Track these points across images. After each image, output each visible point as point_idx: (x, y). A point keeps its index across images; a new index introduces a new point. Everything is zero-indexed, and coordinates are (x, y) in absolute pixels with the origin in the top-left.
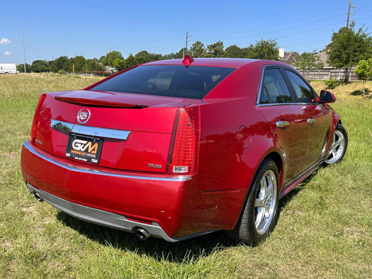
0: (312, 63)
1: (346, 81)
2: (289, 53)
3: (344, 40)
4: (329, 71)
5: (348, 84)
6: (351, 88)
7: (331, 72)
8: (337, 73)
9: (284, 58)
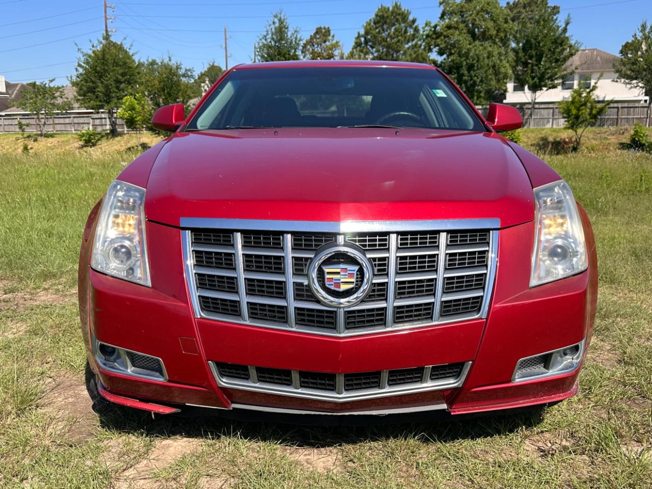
0: (52, 102)
1: (114, 133)
2: (16, 85)
3: (97, 62)
4: (88, 117)
5: (117, 136)
6: (123, 144)
7: (92, 119)
8: (103, 120)
9: (7, 93)
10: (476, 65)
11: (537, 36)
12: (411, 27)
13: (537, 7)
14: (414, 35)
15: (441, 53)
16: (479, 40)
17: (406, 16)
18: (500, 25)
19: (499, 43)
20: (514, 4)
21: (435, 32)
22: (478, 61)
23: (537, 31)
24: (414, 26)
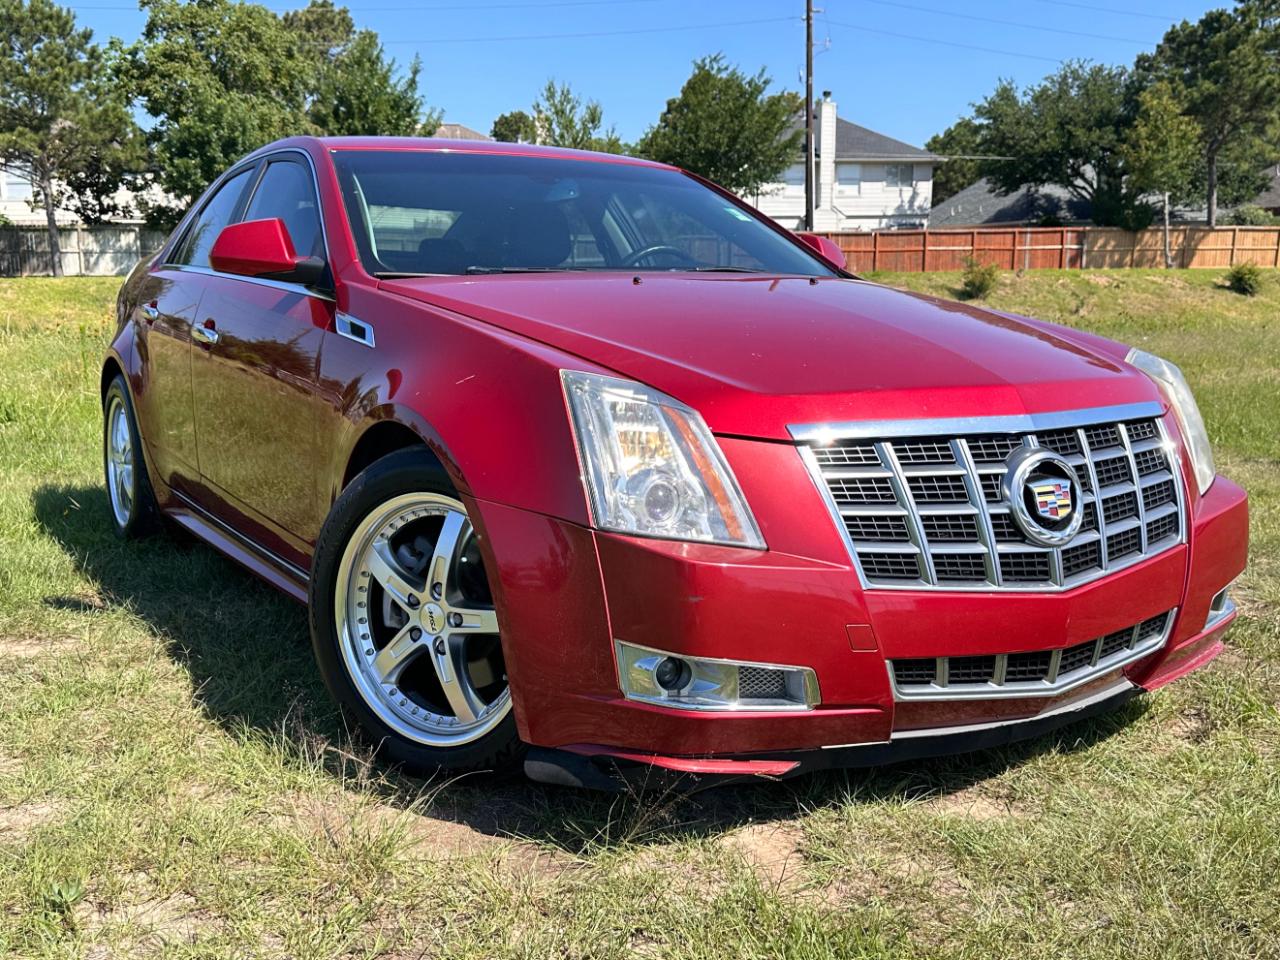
10: (240, 140)
11: (361, 91)
12: (81, 47)
13: (334, 30)
14: (90, 66)
15: (154, 110)
16: (238, 87)
17: (67, 23)
18: (277, 62)
19: (277, 99)
20: (286, 19)
21: (135, 64)
22: (244, 133)
23: (359, 81)
24: (88, 47)
